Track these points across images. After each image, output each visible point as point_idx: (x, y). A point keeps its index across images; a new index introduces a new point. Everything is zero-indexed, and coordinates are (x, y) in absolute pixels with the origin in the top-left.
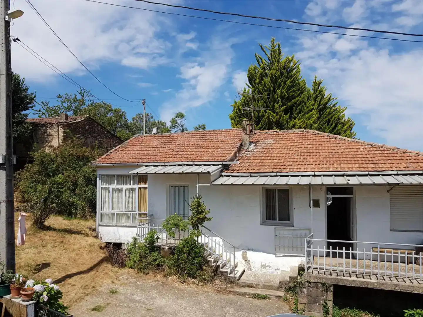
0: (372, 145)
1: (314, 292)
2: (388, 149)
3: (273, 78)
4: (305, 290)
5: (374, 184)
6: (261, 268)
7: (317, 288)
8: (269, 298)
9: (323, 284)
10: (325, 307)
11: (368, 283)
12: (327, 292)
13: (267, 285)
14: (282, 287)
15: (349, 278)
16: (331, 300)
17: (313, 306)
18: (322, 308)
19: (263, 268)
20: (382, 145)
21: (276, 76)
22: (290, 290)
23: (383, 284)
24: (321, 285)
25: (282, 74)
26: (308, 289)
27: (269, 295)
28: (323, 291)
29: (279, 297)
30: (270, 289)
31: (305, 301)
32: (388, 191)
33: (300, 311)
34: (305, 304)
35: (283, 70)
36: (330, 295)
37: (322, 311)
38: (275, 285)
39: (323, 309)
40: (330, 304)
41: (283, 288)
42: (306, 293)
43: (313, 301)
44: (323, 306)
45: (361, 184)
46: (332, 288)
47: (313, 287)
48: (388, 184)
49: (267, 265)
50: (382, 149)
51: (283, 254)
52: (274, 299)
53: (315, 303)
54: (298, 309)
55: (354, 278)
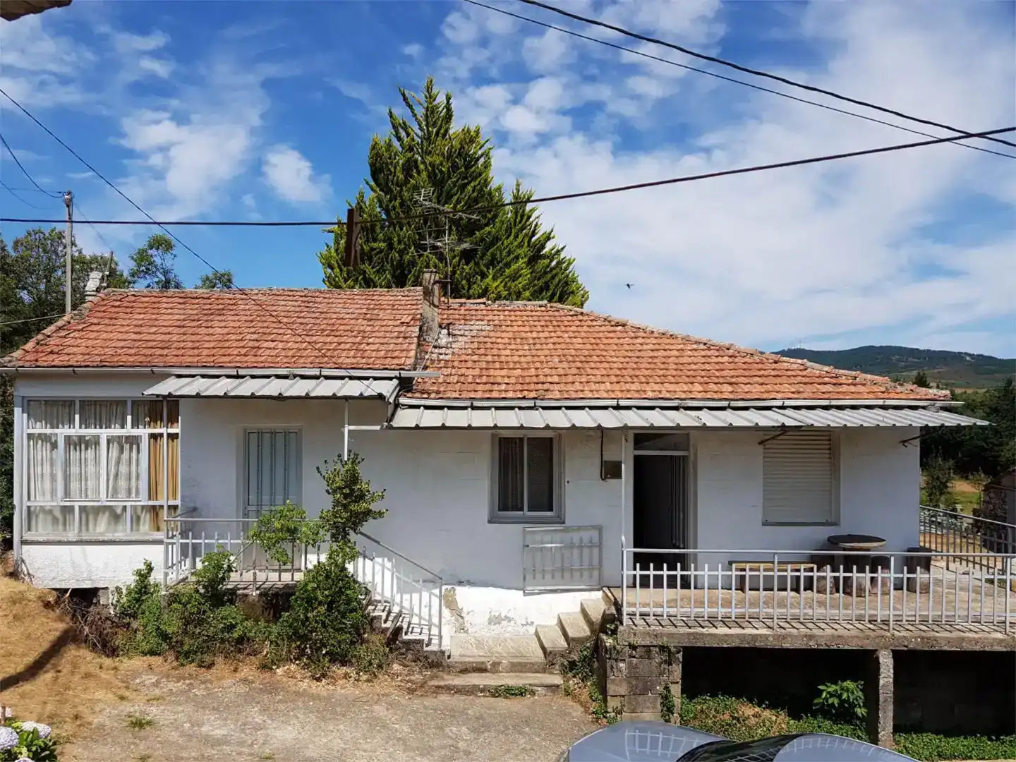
0: (705, 344)
1: (644, 667)
2: (743, 355)
3: (435, 175)
4: (622, 665)
5: (731, 428)
6: (490, 623)
7: (649, 658)
8: (533, 693)
9: (663, 648)
10: (666, 698)
11: (754, 637)
12: (670, 664)
13: (520, 664)
14: (553, 664)
15: (713, 631)
16: (677, 683)
17: (641, 698)
18: (659, 700)
19: (495, 624)
20: (727, 346)
21: (441, 171)
22: (571, 670)
23: (784, 637)
24: (657, 650)
25: (455, 167)
26: (630, 663)
27: (530, 685)
28: (662, 663)
29: (553, 688)
30: (525, 672)
31: (623, 690)
32: (761, 443)
33: (613, 714)
34: (623, 696)
35: (457, 157)
36: (677, 671)
37: (659, 707)
38: (537, 660)
39: (661, 703)
40: (676, 690)
41: (557, 667)
42: (625, 672)
43: (640, 687)
44: (662, 697)
45: (704, 428)
46: (680, 656)
47: (641, 657)
48: (757, 428)
49: (503, 616)
50: (731, 352)
51: (543, 588)
52: (544, 692)
53: (644, 692)
54: (609, 710)
55: (723, 630)
